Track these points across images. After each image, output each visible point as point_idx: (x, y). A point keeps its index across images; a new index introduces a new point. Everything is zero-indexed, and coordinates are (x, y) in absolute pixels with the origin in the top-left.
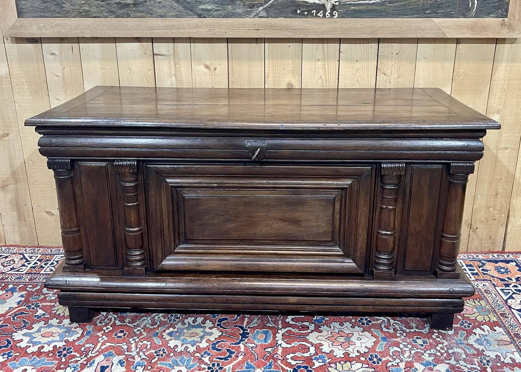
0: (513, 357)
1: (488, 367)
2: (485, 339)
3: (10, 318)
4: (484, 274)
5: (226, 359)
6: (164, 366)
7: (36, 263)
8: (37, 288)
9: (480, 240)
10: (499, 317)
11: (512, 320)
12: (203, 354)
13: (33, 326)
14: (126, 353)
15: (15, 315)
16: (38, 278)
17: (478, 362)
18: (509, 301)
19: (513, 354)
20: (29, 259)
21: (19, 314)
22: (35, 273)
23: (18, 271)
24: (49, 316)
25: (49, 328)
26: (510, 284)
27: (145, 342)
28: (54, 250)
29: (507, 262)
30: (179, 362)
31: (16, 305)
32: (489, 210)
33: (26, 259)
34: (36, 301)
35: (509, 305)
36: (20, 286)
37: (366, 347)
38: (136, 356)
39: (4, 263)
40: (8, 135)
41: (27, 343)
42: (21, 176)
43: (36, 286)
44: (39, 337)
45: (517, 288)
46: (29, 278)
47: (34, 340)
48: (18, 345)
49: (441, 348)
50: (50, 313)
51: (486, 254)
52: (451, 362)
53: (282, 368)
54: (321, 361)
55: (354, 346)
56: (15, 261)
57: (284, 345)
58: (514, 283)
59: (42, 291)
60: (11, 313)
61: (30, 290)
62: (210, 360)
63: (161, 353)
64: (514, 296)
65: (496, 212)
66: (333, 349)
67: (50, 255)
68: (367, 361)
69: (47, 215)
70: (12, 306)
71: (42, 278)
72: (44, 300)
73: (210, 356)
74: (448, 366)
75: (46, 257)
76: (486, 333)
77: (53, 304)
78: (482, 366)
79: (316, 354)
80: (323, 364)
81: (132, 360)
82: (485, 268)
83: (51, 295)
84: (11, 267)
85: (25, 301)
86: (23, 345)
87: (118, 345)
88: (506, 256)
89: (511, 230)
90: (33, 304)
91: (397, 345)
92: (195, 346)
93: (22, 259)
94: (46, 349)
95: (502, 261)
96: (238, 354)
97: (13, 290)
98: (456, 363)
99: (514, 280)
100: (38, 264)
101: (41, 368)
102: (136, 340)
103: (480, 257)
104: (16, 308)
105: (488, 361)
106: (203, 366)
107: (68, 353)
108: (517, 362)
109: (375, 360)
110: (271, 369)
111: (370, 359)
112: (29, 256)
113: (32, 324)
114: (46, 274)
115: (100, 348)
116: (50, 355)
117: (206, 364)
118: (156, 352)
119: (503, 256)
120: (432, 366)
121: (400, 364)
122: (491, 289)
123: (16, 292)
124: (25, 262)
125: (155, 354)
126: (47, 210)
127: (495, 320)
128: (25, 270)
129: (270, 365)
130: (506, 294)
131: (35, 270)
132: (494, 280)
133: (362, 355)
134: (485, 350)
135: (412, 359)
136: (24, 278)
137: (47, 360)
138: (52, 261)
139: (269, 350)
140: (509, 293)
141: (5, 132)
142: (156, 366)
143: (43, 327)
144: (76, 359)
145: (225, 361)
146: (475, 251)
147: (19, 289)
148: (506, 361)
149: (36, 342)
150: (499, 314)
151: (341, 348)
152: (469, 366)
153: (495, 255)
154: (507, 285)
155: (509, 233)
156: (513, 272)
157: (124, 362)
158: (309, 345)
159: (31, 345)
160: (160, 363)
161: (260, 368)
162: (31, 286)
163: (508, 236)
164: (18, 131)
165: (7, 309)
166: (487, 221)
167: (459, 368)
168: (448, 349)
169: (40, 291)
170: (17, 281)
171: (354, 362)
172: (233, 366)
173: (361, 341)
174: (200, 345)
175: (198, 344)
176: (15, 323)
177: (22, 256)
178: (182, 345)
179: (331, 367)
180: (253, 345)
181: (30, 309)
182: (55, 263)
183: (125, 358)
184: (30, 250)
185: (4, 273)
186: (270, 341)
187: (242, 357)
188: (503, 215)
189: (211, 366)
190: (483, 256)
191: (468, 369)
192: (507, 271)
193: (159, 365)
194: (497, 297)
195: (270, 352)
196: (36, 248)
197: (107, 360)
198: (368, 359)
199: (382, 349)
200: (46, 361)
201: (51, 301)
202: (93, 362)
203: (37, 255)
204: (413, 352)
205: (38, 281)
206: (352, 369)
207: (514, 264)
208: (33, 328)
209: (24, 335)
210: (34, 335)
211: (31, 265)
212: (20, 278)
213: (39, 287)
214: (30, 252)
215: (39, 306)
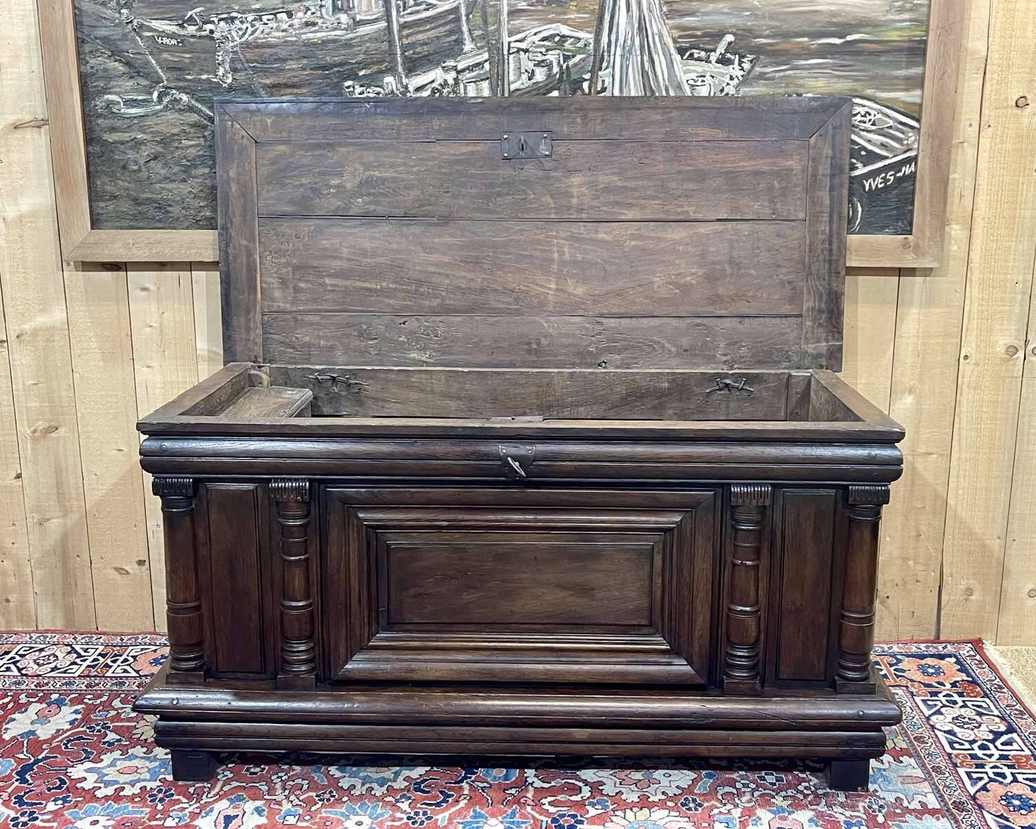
0: (924, 799)
1: (880, 815)
2: (882, 774)
3: (59, 746)
4: (898, 676)
5: (438, 805)
6: (332, 816)
7: (95, 660)
8: (102, 700)
9: (895, 618)
10: (911, 742)
11: (934, 746)
12: (398, 797)
13: (101, 757)
14: (267, 797)
15: (69, 741)
16: (103, 683)
17: (864, 807)
18: (933, 718)
19: (925, 796)
20: (83, 654)
21: (75, 739)
22: (95, 676)
23: (65, 672)
24: (128, 743)
25: (130, 760)
26: (940, 692)
27: (299, 781)
28: (126, 638)
29: (942, 657)
30: (358, 810)
31: (67, 726)
32: (907, 565)
33: (76, 652)
34: (103, 720)
35: (932, 723)
36: (71, 696)
37: (678, 787)
38: (285, 802)
39: (38, 659)
40: (57, 429)
41: (95, 782)
42: (75, 503)
43: (100, 697)
44: (114, 774)
45: (952, 698)
46: (85, 683)
47: (106, 778)
48: (79, 785)
49: (805, 788)
50: (130, 739)
51: (906, 644)
52: (819, 808)
53: (534, 818)
54: (600, 807)
55: (657, 786)
56: (57, 656)
57: (538, 784)
58: (948, 690)
59: (112, 704)
60: (60, 738)
61: (91, 702)
62: (412, 806)
63: (327, 796)
64: (943, 710)
65: (919, 568)
66: (621, 789)
67: (121, 646)
68: (678, 807)
69: (116, 573)
70: (60, 728)
71: (110, 684)
72: (117, 717)
73: (410, 801)
74: (813, 813)
75: (114, 651)
76: (886, 765)
77: (134, 724)
78: (869, 813)
79: (592, 797)
80: (603, 811)
81: (277, 807)
82: (900, 666)
83: (128, 710)
84: (53, 665)
85: (82, 720)
86: (87, 785)
87: (253, 784)
88: (940, 648)
89: (948, 601)
90: (98, 725)
91: (732, 783)
92: (386, 786)
93: (70, 652)
94: (128, 791)
95: (932, 656)
96: (459, 797)
97: (59, 703)
98: (827, 808)
99: (949, 686)
100: (101, 662)
101: (122, 819)
102: (283, 778)
103: (896, 649)
104: (68, 730)
105: (881, 807)
106: (398, 815)
107: (167, 797)
108: (930, 807)
109: (692, 805)
110: (515, 819)
111: (684, 804)
112: (82, 648)
113: (100, 753)
114: (116, 678)
115: (221, 790)
116: (136, 800)
117: (403, 812)
118: (317, 796)
119: (935, 648)
120: (786, 814)
121: (733, 811)
122: (906, 699)
123: (65, 705)
124: (77, 657)
125: (317, 799)
126: (115, 565)
127: (904, 746)
128: (77, 671)
129: (514, 813)
130: (930, 707)
131: (96, 671)
132: (913, 686)
133: (671, 799)
134: (879, 790)
135: (753, 803)
136: (78, 682)
137: (133, 807)
138: (124, 656)
139: (513, 791)
140: (936, 705)
141: (52, 423)
142: (319, 816)
143: (119, 759)
144: (181, 805)
145: (437, 808)
146: (887, 639)
148: (911, 807)
149: (110, 781)
150: (912, 738)
151: (636, 789)
152: (848, 813)
153: (922, 646)
154: (935, 694)
155: (945, 606)
156: (948, 673)
157: (264, 810)
158: (581, 784)
159: (102, 785)
160: (326, 812)
161: (496, 817)
162: (92, 696)
163: (942, 612)
164: (75, 421)
165: (54, 732)
166: (905, 583)
167: (830, 816)
168: (816, 789)
169: (107, 703)
170: (65, 688)
171: (656, 807)
172: (450, 814)
173: (670, 778)
174: (394, 784)
175: (389, 783)
176: (70, 754)
177: (69, 649)
178: (363, 784)
179: (616, 815)
180: (485, 785)
181: (93, 731)
182: (131, 660)
183: (264, 805)
184: (83, 638)
185: (40, 675)
186: (514, 779)
187: (466, 801)
188: (933, 574)
189: (412, 815)
190: (900, 648)
191: (846, 817)
192: (938, 671)
193: (324, 815)
194: (915, 713)
195: (513, 794)
196: (94, 635)
197: (235, 808)
198: (679, 804)
199: (705, 789)
200: (130, 809)
201: (129, 720)
202: (212, 810)
203: (96, 647)
204: (757, 793)
205: (103, 688)
206: (651, 819)
207: (953, 660)
208: (102, 760)
209: (88, 771)
210: (105, 771)
211: (88, 663)
212: (70, 684)
213: (105, 698)
214: (83, 641)
215: (110, 727)
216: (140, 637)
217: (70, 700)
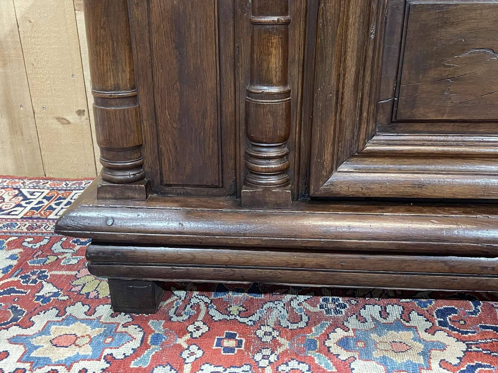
7: (40, 202)
8: (42, 243)
13: (33, 319)
16: (44, 225)
20: (29, 196)
21: (5, 293)
22: (38, 218)
23: (9, 214)
24: (66, 298)
25: (68, 325)
28: (70, 184)
33: (23, 195)
34: (40, 267)
36: (10, 239)
41: (19, 361)
43: (40, 239)
44: (46, 346)
46: (27, 226)
47: (34, 354)
50: (69, 292)
56: (4, 199)
59: (53, 249)
61: (30, 246)
67: (65, 190)
71: (51, 226)
72: (56, 265)
75: (58, 194)
77: (74, 273)
83: (68, 256)
85: (17, 267)
86: (8, 366)
90: (33, 273)
93: (17, 195)
100: (45, 204)
102: (272, 359)
112: (28, 192)
113: (31, 314)
123: (2, 249)
124: (23, 200)
128: (21, 212)
131: (40, 213)
136: (19, 225)
138: (68, 199)
143: (55, 323)
147: (8, 244)
149: (39, 358)
162: (32, 239)
169: (47, 248)
170: (6, 230)
177: (17, 192)
181: (27, 282)
184: (31, 182)
196: (41, 181)
201: (70, 267)
203: (42, 191)
205: (44, 231)
208: (33, 324)
209: (13, 341)
210: (34, 342)
211: (32, 205)
212: (11, 226)
213: (45, 242)
214: (31, 185)
215: (47, 276)
216: (84, 182)
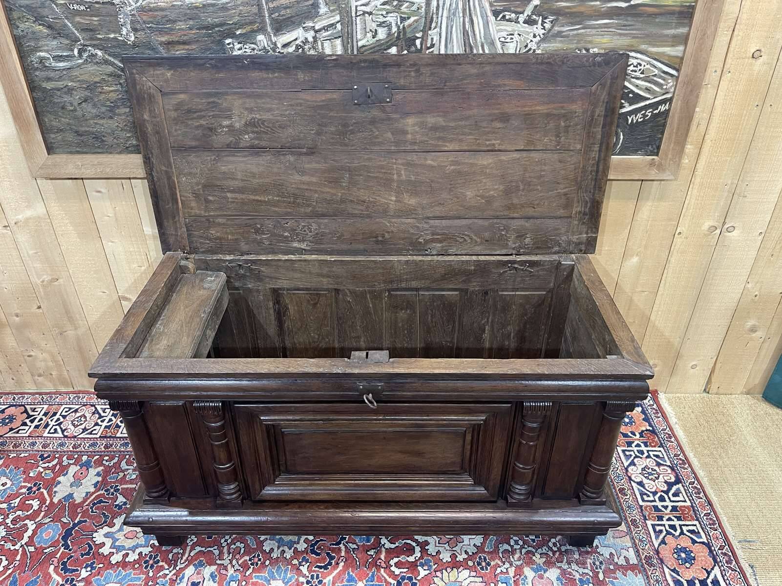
0: (627, 555)
1: (601, 571)
3: (88, 510)
5: (325, 567)
6: (260, 581)
7: (110, 420)
8: (114, 461)
11: (631, 498)
12: (301, 560)
13: (114, 521)
14: (218, 562)
15: (94, 504)
16: (115, 444)
17: (591, 565)
18: (630, 469)
19: (628, 551)
20: (102, 414)
21: (98, 503)
22: (110, 437)
23: (91, 433)
26: (633, 442)
27: (238, 544)
31: (92, 489)
33: (98, 413)
34: (114, 483)
35: (629, 475)
37: (474, 546)
38: (229, 567)
39: (74, 421)
41: (110, 548)
42: (80, 322)
43: (113, 458)
44: (122, 539)
45: (640, 449)
47: (117, 544)
48: (100, 551)
49: (554, 544)
52: (563, 566)
53: (385, 581)
54: (426, 568)
56: (86, 418)
57: (388, 545)
58: (638, 440)
59: (121, 466)
60: (89, 501)
61: (107, 464)
62: (309, 569)
63: (256, 560)
64: (635, 461)
66: (440, 549)
68: (475, 567)
70: (88, 491)
72: (124, 480)
73: (308, 564)
74: (559, 571)
77: (134, 486)
78: (594, 570)
79: (421, 557)
80: (429, 572)
81: (224, 572)
83: (130, 471)
84: (83, 427)
85: (102, 482)
86: (105, 551)
87: (209, 549)
90: (111, 487)
91: (508, 540)
92: (293, 548)
93: (94, 413)
94: (131, 558)
96: (339, 560)
97: (87, 465)
98: (567, 566)
99: (638, 436)
100: (114, 422)
102: (229, 542)
104: (93, 493)
105: (601, 563)
106: (301, 579)
107: (155, 563)
108: (631, 563)
109: (484, 565)
110: (374, 583)
111: (479, 564)
112: (101, 409)
113: (113, 518)
114: (123, 438)
115: (189, 556)
116: (136, 567)
117: (304, 576)
118: (250, 560)
120: (542, 573)
121: (510, 571)
123: (91, 467)
124: (98, 419)
125: (250, 562)
128: (99, 431)
129: (373, 576)
130: (628, 458)
131: (111, 432)
133: (470, 558)
134: (599, 546)
135: (522, 562)
136: (99, 444)
137: (134, 575)
139: (371, 553)
140: (631, 455)
142: (251, 581)
144: (164, 572)
145: (325, 571)
148: (620, 563)
149: (120, 546)
150: (617, 490)
151: (449, 549)
152: (581, 571)
154: (630, 444)
156: (637, 423)
157: (216, 577)
158: (414, 544)
159: (114, 551)
160: (256, 577)
161: (362, 581)
162: (108, 458)
165: (84, 495)
167: (570, 574)
168: (560, 546)
169: (118, 465)
170: (91, 450)
171: (462, 568)
172: (333, 578)
175: (295, 546)
176: (95, 518)
177: (94, 409)
178: (278, 548)
179: (437, 577)
180: (355, 546)
181: (109, 494)
183: (216, 570)
185: (75, 437)
186: (373, 540)
187: (343, 564)
189: (309, 579)
191: (579, 575)
192: (631, 421)
193: (254, 580)
194: (618, 464)
195: (372, 555)
197: (198, 574)
198: (476, 564)
199: (492, 548)
200: (132, 576)
201: (131, 482)
202: (183, 577)
204: (524, 551)
205: (115, 450)
206: (458, 580)
207: (640, 409)
208: (114, 524)
211: (105, 423)
212: (94, 445)
213: (116, 460)
214: (102, 401)
215: (119, 489)
217: (95, 462)
